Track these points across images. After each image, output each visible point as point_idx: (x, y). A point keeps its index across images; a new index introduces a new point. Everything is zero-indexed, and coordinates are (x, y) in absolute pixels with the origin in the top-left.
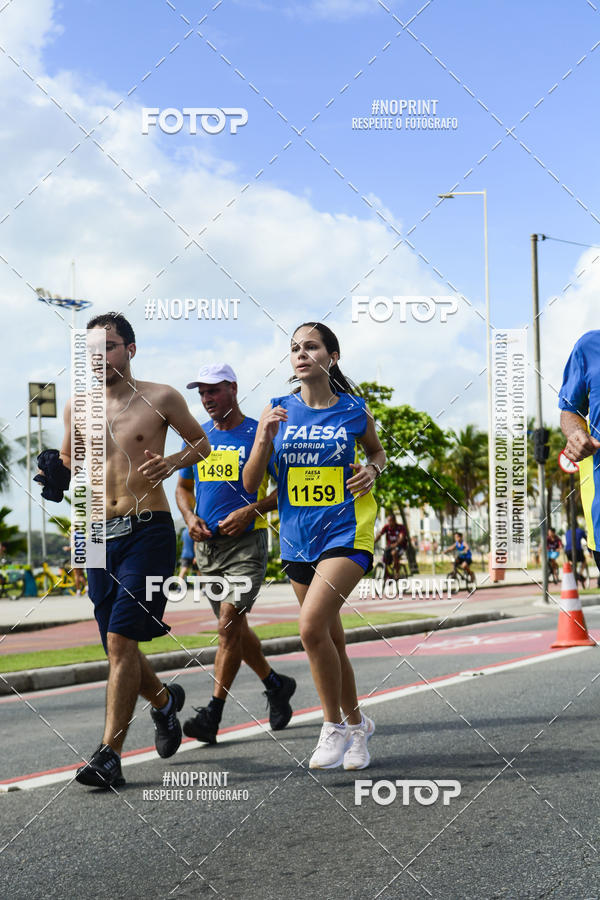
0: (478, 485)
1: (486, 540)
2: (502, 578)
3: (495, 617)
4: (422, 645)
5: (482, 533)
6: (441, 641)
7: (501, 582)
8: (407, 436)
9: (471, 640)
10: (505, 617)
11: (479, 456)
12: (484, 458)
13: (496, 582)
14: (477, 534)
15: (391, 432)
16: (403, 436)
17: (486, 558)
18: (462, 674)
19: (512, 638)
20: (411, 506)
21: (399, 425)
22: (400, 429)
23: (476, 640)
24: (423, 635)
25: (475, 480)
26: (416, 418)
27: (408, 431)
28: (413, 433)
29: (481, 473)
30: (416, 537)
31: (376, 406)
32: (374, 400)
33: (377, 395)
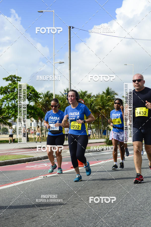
4: (27, 167)
9: (44, 165)
18: (40, 177)
23: (46, 165)
24: (28, 163)
31: (15, 83)
32: (15, 81)
33: (16, 79)
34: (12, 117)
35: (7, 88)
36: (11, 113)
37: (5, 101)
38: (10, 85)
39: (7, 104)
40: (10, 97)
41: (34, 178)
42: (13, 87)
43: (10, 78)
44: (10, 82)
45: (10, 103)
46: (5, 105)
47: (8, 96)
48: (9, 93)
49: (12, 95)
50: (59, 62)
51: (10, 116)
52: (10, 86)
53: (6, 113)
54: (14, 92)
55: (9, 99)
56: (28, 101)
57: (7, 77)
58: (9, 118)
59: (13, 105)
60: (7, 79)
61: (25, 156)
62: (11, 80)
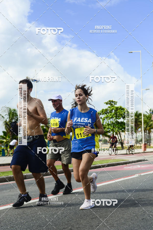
0: (139, 126)
1: (141, 140)
2: (146, 150)
3: (144, 160)
4: (125, 168)
5: (140, 139)
6: (130, 166)
7: (145, 151)
8: (121, 114)
9: (138, 166)
10: (147, 160)
11: (140, 119)
12: (141, 119)
13: (144, 151)
14: (139, 139)
15: (117, 113)
16: (120, 114)
17: (141, 145)
18: (136, 175)
19: (148, 166)
20: (122, 132)
21: (119, 111)
22: (119, 112)
23: (139, 166)
24: (125, 165)
25: (138, 125)
26: (123, 109)
27: (121, 113)
28: (122, 113)
29: (140, 123)
30: (123, 140)
31: (113, 106)
32: (112, 104)
33: (113, 103)
34: (111, 131)
35: (106, 110)
36: (110, 129)
37: (106, 119)
38: (109, 107)
39: (107, 121)
40: (109, 116)
41: (132, 176)
42: (112, 109)
43: (109, 103)
44: (109, 105)
45: (110, 121)
46: (106, 123)
47: (108, 115)
48: (109, 114)
49: (111, 115)
50: (145, 89)
51: (110, 130)
52: (109, 109)
53: (106, 128)
54: (112, 112)
55: (108, 118)
56: (123, 119)
57: (106, 102)
58: (109, 132)
59: (112, 122)
60: (107, 103)
61: (123, 160)
62: (110, 104)
